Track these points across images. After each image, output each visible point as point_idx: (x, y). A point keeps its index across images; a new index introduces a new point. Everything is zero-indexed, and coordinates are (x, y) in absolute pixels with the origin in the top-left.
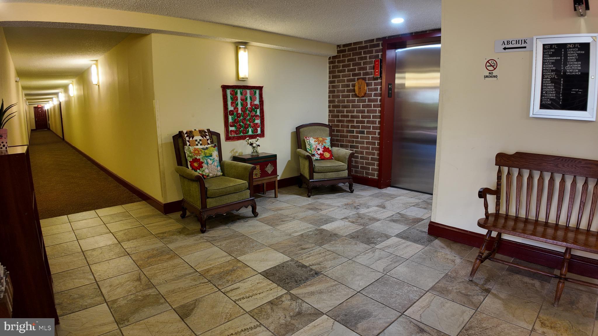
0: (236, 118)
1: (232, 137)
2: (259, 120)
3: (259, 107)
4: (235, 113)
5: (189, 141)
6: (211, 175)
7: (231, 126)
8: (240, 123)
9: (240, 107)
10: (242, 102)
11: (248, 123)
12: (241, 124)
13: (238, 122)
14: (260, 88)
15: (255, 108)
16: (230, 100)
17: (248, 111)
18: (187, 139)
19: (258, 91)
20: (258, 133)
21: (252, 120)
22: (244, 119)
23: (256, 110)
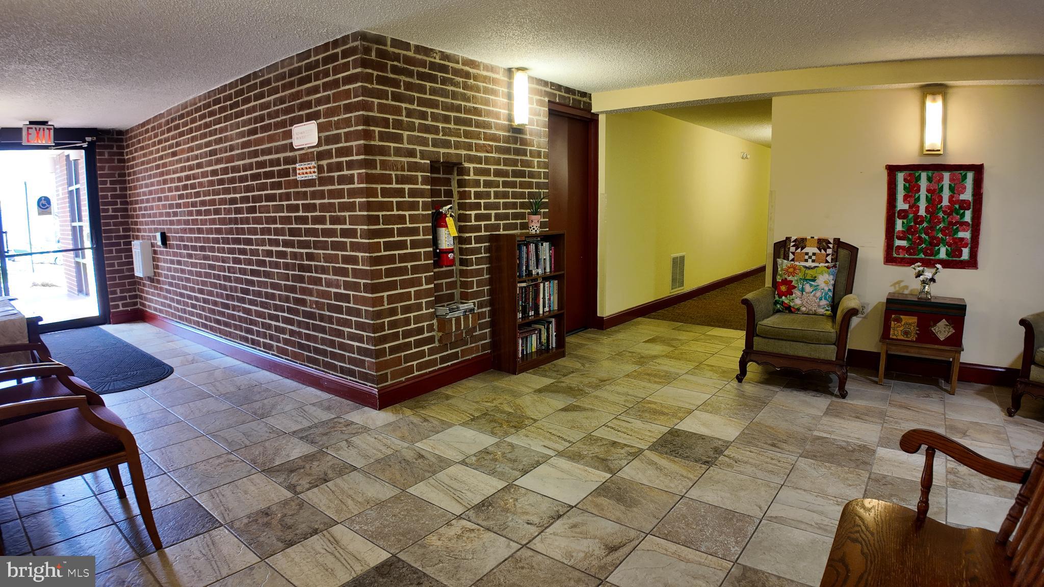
0: (912, 224)
1: (898, 258)
2: (969, 232)
3: (972, 207)
4: (911, 216)
5: (793, 253)
6: (803, 309)
7: (900, 238)
8: (921, 234)
9: (923, 205)
10: (929, 195)
11: (940, 235)
12: (923, 236)
13: (916, 231)
14: (978, 170)
15: (960, 207)
16: (903, 191)
17: (941, 213)
18: (793, 249)
19: (970, 176)
20: (962, 258)
21: (950, 230)
22: (932, 228)
23: (962, 211)
